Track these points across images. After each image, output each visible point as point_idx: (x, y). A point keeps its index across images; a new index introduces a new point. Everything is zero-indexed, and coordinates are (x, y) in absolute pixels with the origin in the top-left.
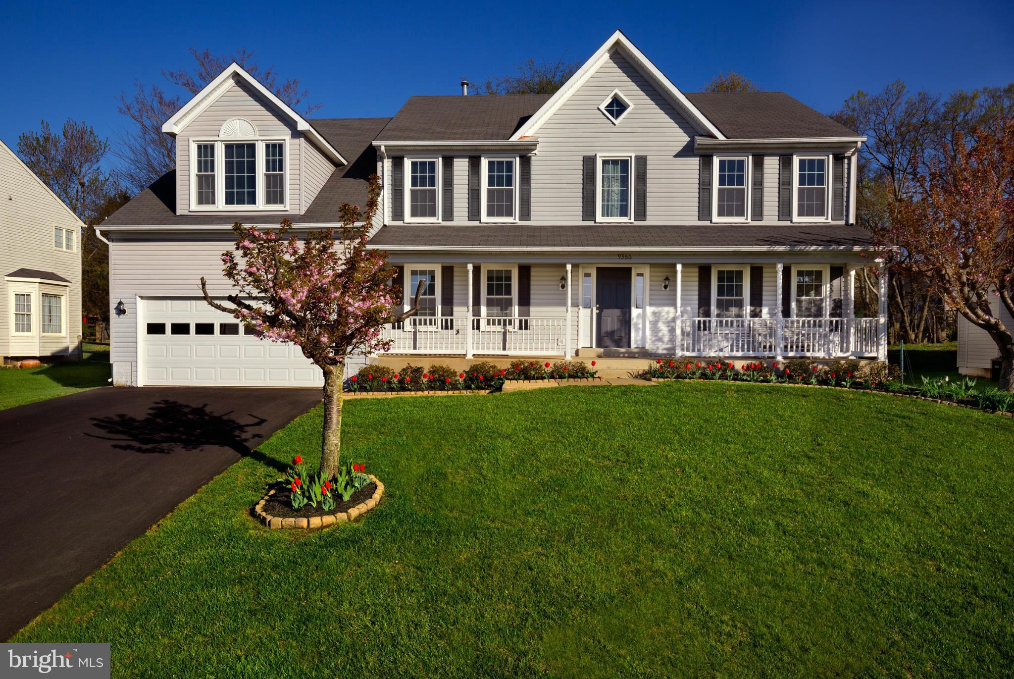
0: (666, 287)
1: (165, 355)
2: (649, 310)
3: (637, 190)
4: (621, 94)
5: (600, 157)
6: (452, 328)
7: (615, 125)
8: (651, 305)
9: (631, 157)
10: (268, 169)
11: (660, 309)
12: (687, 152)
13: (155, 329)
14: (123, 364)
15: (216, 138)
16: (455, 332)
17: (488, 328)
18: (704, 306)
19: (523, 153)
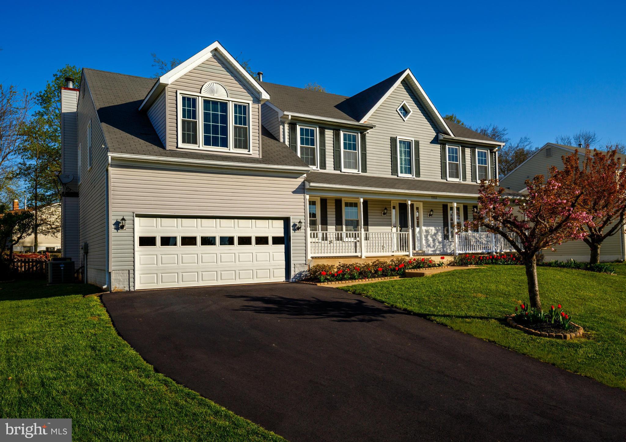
0: (430, 215)
1: (156, 263)
2: (424, 228)
3: (416, 160)
4: (406, 104)
5: (399, 139)
6: (326, 240)
7: (404, 121)
8: (424, 225)
9: (412, 140)
10: (236, 123)
11: (429, 228)
12: (435, 141)
13: (147, 241)
14: (120, 272)
15: (199, 94)
16: (329, 242)
17: (347, 240)
18: (446, 227)
19: (362, 131)
